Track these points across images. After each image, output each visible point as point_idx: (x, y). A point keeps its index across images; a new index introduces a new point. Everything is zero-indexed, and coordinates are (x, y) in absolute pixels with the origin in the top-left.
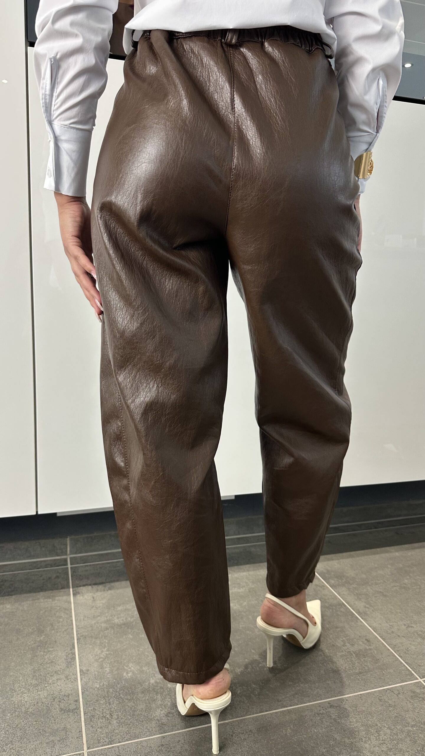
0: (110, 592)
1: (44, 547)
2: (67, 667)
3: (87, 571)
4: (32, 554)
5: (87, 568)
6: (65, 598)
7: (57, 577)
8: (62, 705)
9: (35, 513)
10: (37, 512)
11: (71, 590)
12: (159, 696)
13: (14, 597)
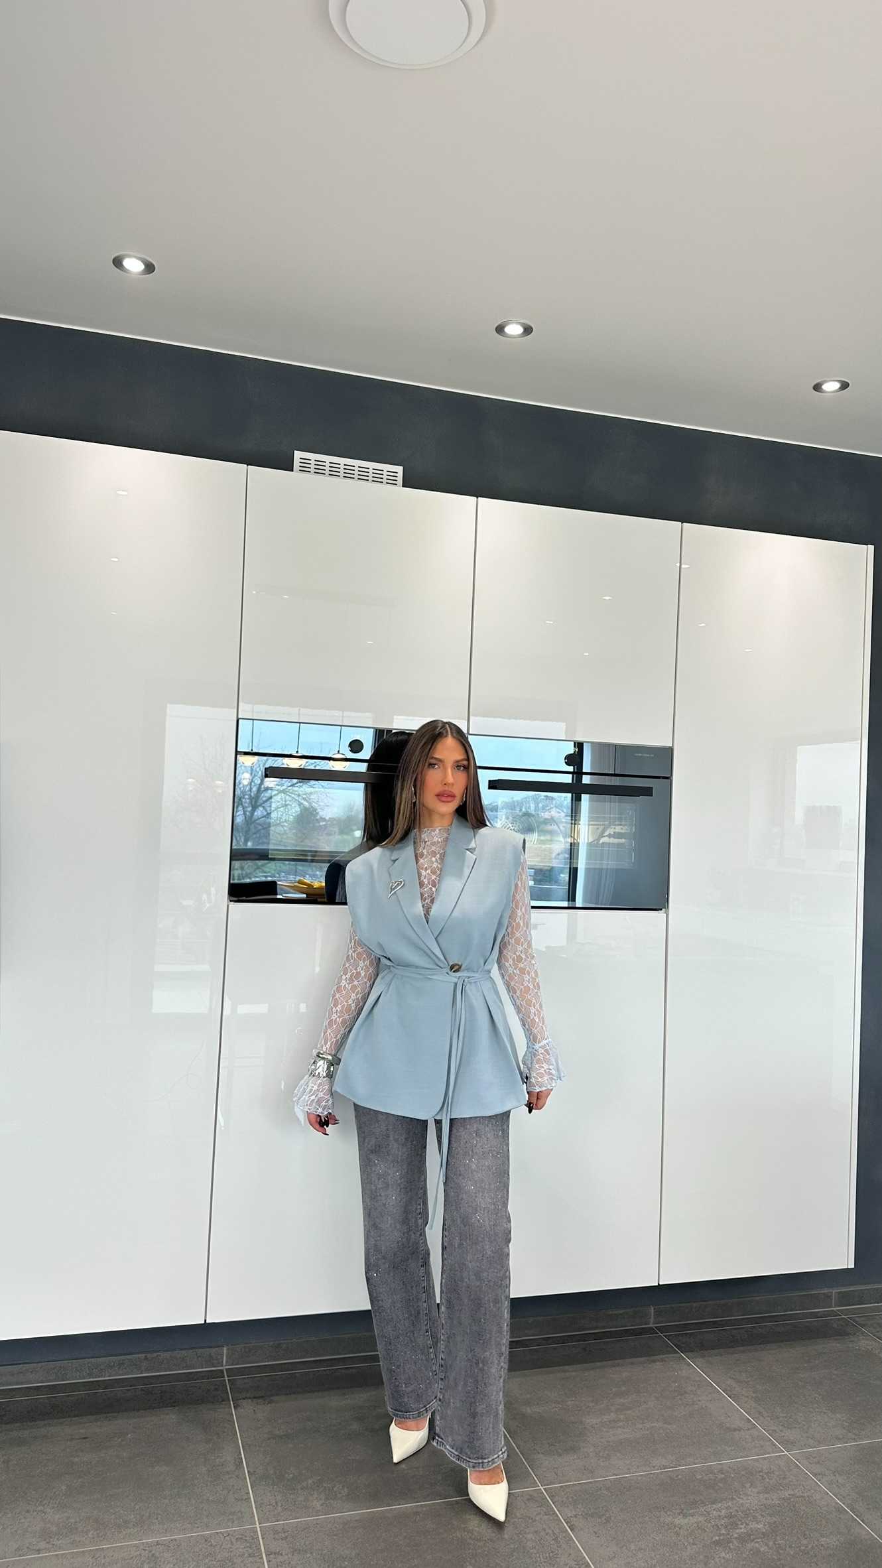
0: (269, 1405)
1: (200, 1356)
2: (237, 1468)
3: (245, 1383)
4: (188, 1363)
5: (246, 1381)
6: (227, 1410)
7: (216, 1389)
8: (236, 1496)
9: (203, 1322)
10: (205, 1321)
11: (232, 1403)
12: (315, 1492)
13: (177, 1408)
